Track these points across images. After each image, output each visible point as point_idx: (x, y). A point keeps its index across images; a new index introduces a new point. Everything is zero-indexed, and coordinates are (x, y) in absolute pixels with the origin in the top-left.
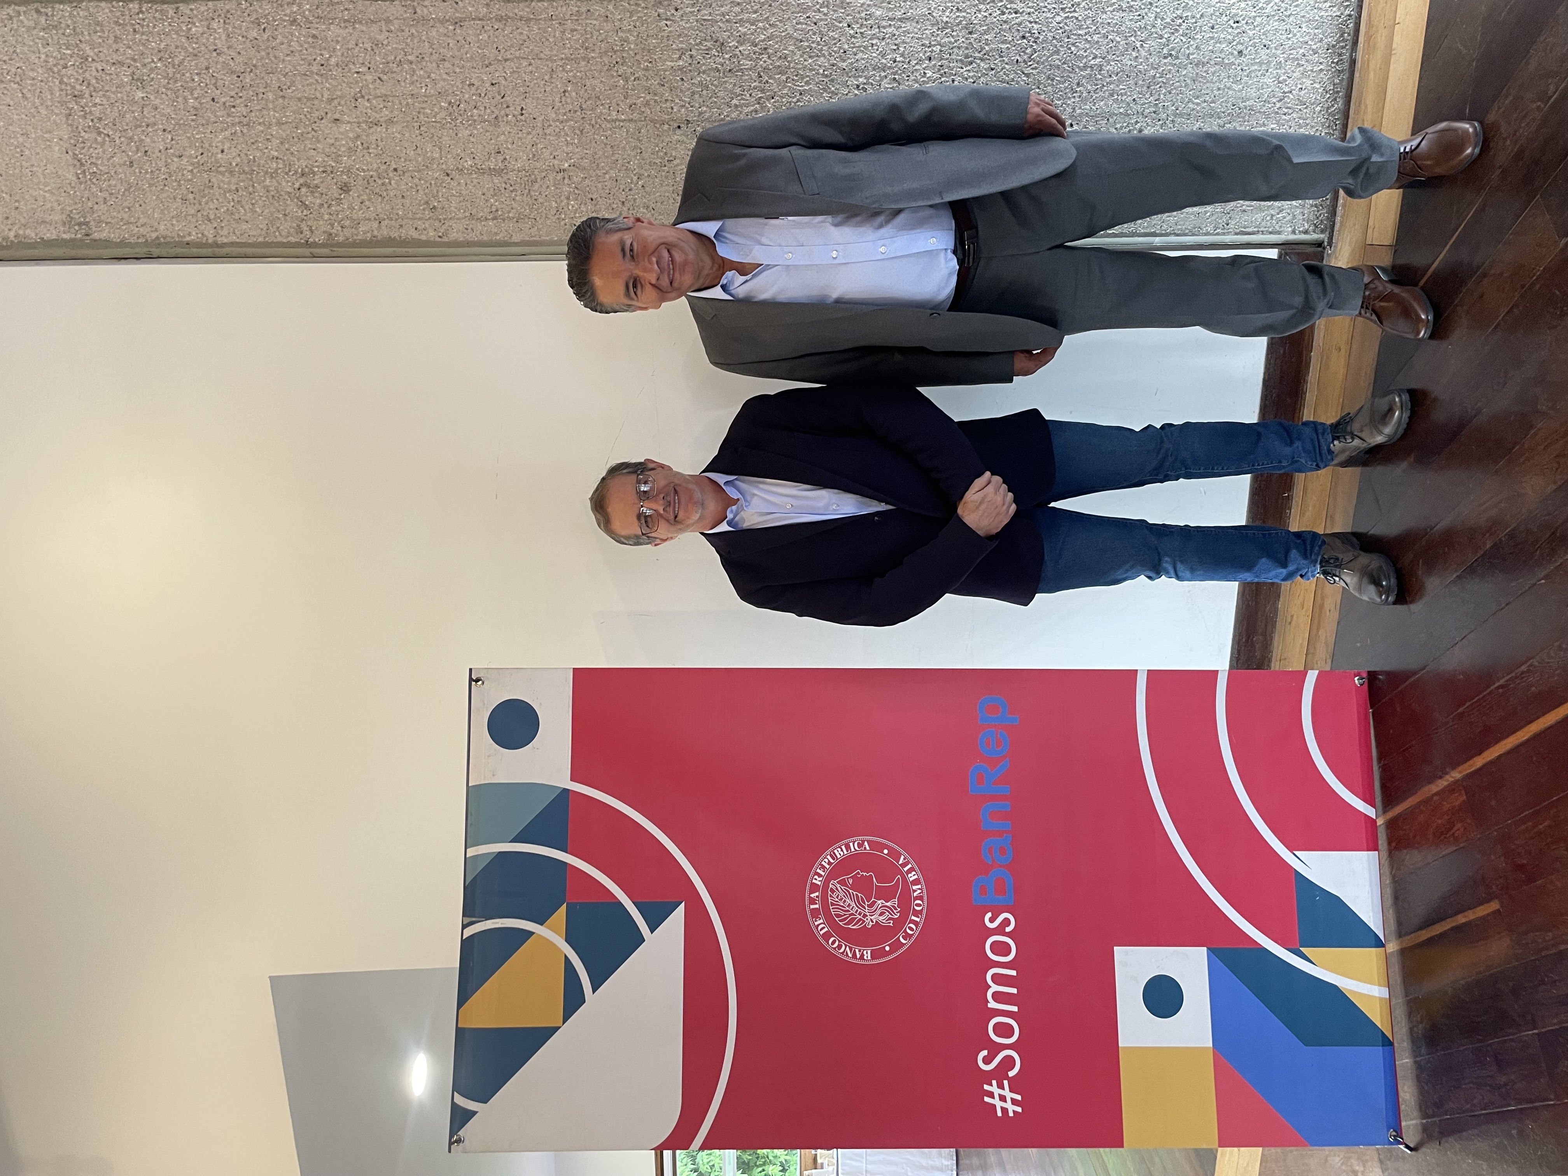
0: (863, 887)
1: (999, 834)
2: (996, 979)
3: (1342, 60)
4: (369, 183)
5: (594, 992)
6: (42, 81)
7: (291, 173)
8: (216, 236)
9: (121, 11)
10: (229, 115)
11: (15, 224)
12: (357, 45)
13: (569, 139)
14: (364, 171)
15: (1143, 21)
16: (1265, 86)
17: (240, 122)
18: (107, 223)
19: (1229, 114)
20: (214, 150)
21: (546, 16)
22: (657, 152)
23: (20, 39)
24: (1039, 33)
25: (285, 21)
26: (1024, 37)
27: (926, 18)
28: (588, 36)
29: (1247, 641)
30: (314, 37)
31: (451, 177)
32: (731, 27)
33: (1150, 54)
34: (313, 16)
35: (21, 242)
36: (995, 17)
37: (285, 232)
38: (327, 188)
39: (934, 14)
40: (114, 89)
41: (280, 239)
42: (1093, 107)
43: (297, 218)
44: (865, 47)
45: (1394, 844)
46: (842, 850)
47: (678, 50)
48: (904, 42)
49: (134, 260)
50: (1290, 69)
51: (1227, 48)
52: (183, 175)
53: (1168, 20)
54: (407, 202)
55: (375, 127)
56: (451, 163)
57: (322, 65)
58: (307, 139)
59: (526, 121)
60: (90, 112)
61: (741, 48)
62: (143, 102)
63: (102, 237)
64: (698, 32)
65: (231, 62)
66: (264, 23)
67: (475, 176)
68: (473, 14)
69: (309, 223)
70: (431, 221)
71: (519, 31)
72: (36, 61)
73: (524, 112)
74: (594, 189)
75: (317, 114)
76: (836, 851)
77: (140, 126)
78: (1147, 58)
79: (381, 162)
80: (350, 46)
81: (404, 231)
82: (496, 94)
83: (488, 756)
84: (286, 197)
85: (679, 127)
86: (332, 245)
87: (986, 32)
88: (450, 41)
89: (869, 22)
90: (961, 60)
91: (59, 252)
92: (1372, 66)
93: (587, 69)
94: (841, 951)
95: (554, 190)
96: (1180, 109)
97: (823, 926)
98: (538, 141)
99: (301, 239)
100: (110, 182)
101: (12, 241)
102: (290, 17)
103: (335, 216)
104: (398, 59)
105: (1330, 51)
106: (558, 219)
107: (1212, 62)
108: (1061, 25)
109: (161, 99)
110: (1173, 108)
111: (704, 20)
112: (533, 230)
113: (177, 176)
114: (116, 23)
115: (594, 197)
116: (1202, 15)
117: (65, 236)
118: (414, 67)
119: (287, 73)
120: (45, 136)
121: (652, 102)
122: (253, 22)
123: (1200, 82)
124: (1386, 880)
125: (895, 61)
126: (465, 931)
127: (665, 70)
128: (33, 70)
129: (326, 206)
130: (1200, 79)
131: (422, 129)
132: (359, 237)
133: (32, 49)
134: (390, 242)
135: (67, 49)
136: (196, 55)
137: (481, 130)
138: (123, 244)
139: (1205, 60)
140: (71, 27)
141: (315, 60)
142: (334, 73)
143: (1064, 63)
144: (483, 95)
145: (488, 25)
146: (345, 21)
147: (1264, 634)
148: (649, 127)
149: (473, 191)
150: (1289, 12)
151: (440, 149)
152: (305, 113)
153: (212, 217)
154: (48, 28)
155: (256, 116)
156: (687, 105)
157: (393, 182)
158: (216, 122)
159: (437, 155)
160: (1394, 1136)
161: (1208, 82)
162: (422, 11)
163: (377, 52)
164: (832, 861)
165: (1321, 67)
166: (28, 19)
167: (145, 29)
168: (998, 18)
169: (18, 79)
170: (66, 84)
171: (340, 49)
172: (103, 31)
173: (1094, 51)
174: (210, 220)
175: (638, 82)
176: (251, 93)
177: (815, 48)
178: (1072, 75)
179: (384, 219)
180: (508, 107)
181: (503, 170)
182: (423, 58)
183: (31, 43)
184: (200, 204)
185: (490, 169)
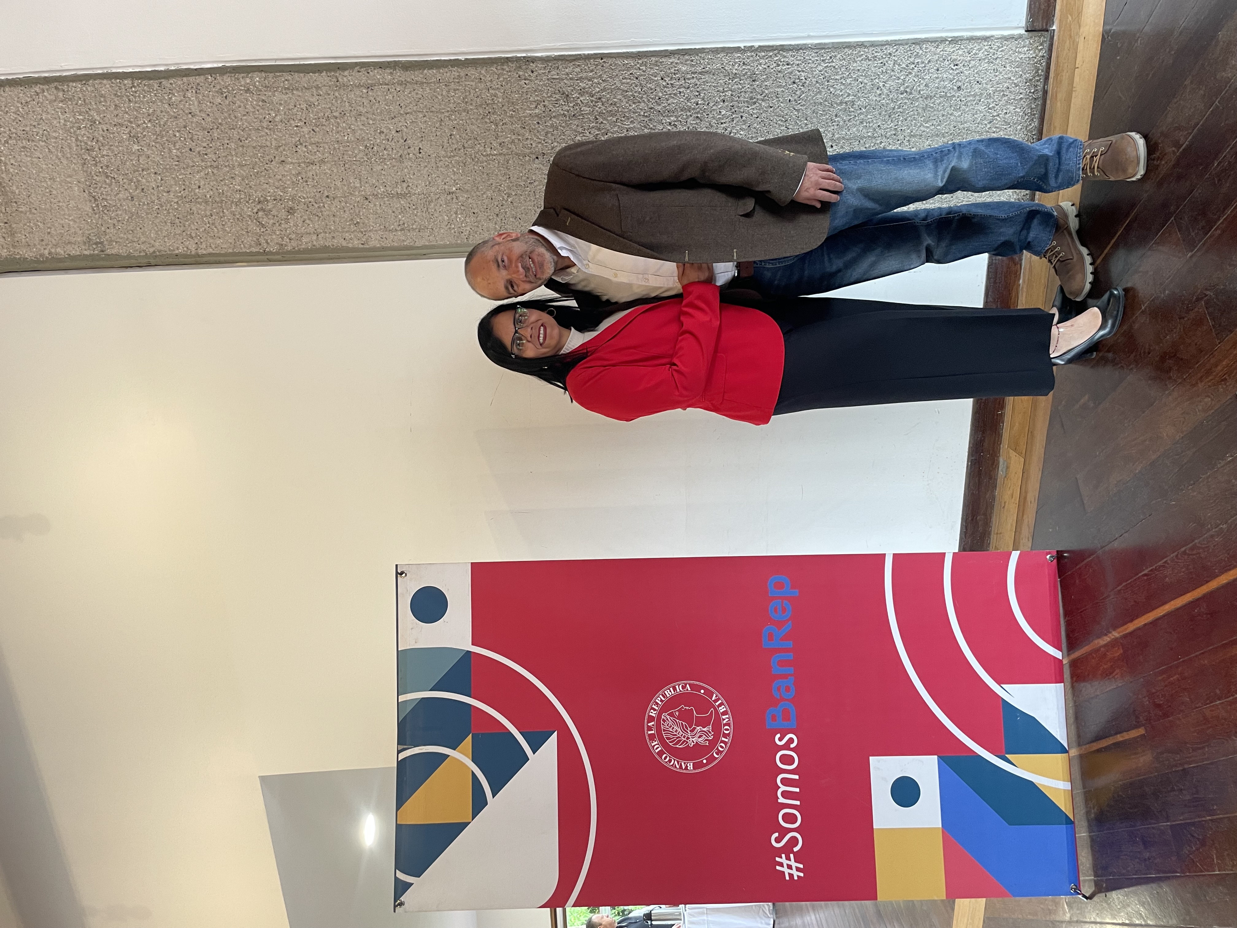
0: (685, 717)
1: (785, 677)
2: (785, 782)
3: (1037, 90)
4: (308, 207)
5: (493, 797)
6: (62, 139)
7: (250, 202)
8: (197, 249)
9: (119, 86)
10: (203, 161)
11: (49, 244)
12: (295, 106)
13: (455, 170)
14: (304, 198)
15: (885, 67)
16: (978, 112)
17: (211, 166)
18: (116, 242)
19: (951, 134)
20: (194, 187)
21: (435, 80)
22: (522, 177)
23: (45, 110)
24: (806, 79)
25: (241, 90)
26: (794, 83)
27: (720, 71)
28: (467, 94)
29: (972, 520)
30: (263, 101)
31: (369, 200)
32: (573, 83)
33: (890, 92)
34: (262, 86)
35: (53, 257)
36: (772, 69)
37: (247, 244)
38: (277, 211)
39: (726, 68)
40: (117, 144)
41: (244, 250)
42: (848, 133)
43: (256, 234)
44: (675, 94)
45: (1075, 679)
46: (670, 691)
47: (535, 102)
48: (703, 90)
49: (138, 269)
50: (997, 98)
51: (949, 85)
52: (171, 205)
53: (904, 66)
54: (337, 219)
55: (311, 166)
56: (368, 190)
57: (270, 122)
58: (261, 176)
59: (423, 158)
60: (100, 161)
61: (582, 99)
62: (139, 153)
63: (113, 252)
64: (549, 88)
65: (203, 122)
66: (225, 92)
67: (386, 199)
68: (381, 80)
69: (266, 237)
70: (356, 233)
71: (416, 91)
72: (58, 125)
73: (421, 151)
74: (475, 206)
75: (267, 158)
76: (666, 692)
77: (138, 171)
78: (888, 95)
79: (317, 192)
80: (291, 107)
81: (336, 241)
82: (400, 139)
83: (412, 629)
84: (248, 219)
85: (537, 158)
86: (283, 253)
87: (765, 80)
88: (364, 100)
89: (677, 76)
90: (747, 101)
91: (83, 264)
92: (1059, 96)
93: (467, 118)
94: (672, 763)
95: (446, 207)
96: (914, 131)
97: (658, 746)
98: (432, 172)
99: (260, 249)
100: (117, 212)
101: (47, 257)
102: (245, 87)
103: (284, 231)
104: (326, 115)
105: (1028, 84)
106: (450, 228)
107: (938, 96)
108: (822, 73)
109: (153, 150)
110: (909, 131)
111: (554, 79)
112: (431, 238)
113: (166, 206)
114: (115, 95)
115: (475, 211)
116: (929, 61)
117: (86, 253)
118: (339, 121)
119: (244, 129)
120: (67, 179)
121: (516, 141)
122: (217, 92)
123: (929, 111)
124: (1069, 704)
125: (697, 104)
126: (399, 755)
127: (525, 117)
128: (55, 131)
129: (277, 225)
130: (929, 109)
131: (346, 166)
132: (303, 247)
133: (53, 116)
134: (325, 249)
135: (80, 115)
136: (176, 117)
137: (390, 165)
138: (129, 257)
139: (933, 95)
140: (82, 99)
141: (265, 118)
142: (280, 127)
143: (826, 101)
144: (390, 140)
145: (392, 88)
146: (286, 89)
147: (985, 514)
148: (514, 159)
149: (386, 210)
150: (996, 56)
151: (360, 180)
152: (259, 157)
153: (194, 235)
154: (65, 100)
155: (223, 161)
156: (543, 142)
157: (326, 206)
158: (194, 166)
159: (358, 185)
160: (1074, 889)
161: (935, 110)
162: (343, 79)
163: (311, 111)
164: (663, 699)
165: (1021, 96)
166: (50, 94)
167: (137, 99)
168: (774, 69)
169: (44, 138)
170: (81, 142)
171: (283, 110)
172: (105, 101)
173: (848, 91)
174: (192, 238)
175: (506, 126)
176: (219, 144)
177: (637, 96)
178: (832, 110)
179: (321, 233)
180: (409, 148)
181: (407, 194)
182: (345, 114)
183: (53, 112)
184: (184, 226)
185: (398, 193)
